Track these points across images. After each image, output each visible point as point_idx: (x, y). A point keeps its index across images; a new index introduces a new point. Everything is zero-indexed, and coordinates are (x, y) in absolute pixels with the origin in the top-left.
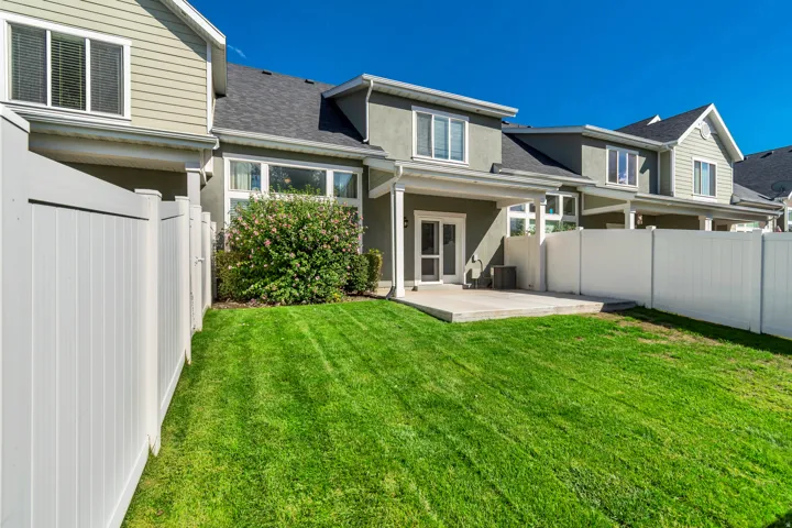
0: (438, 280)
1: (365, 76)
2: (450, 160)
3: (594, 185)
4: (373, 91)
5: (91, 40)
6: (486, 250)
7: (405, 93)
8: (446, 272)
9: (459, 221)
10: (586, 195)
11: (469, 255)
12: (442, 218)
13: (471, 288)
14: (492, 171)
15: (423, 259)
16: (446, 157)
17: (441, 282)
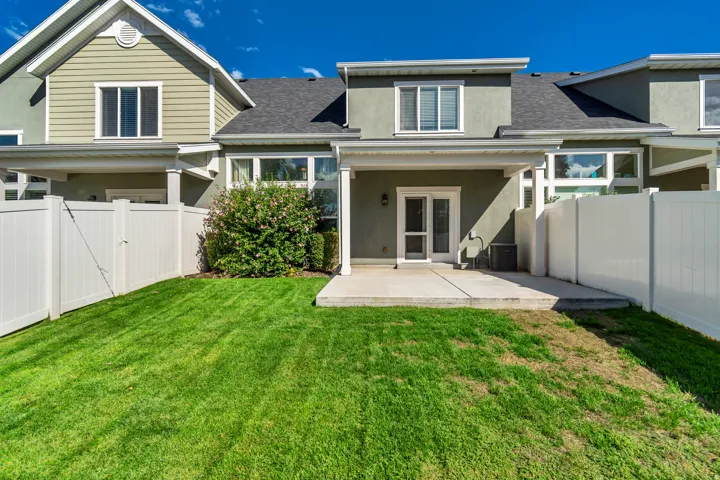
0: (425, 258)
1: (339, 65)
2: (440, 131)
3: (670, 135)
4: (350, 77)
5: (141, 88)
6: (488, 227)
7: (383, 72)
8: (435, 251)
9: (453, 195)
10: (656, 149)
11: (465, 231)
12: (430, 194)
13: (466, 268)
14: (497, 136)
15: (407, 237)
16: (436, 128)
17: (428, 260)
